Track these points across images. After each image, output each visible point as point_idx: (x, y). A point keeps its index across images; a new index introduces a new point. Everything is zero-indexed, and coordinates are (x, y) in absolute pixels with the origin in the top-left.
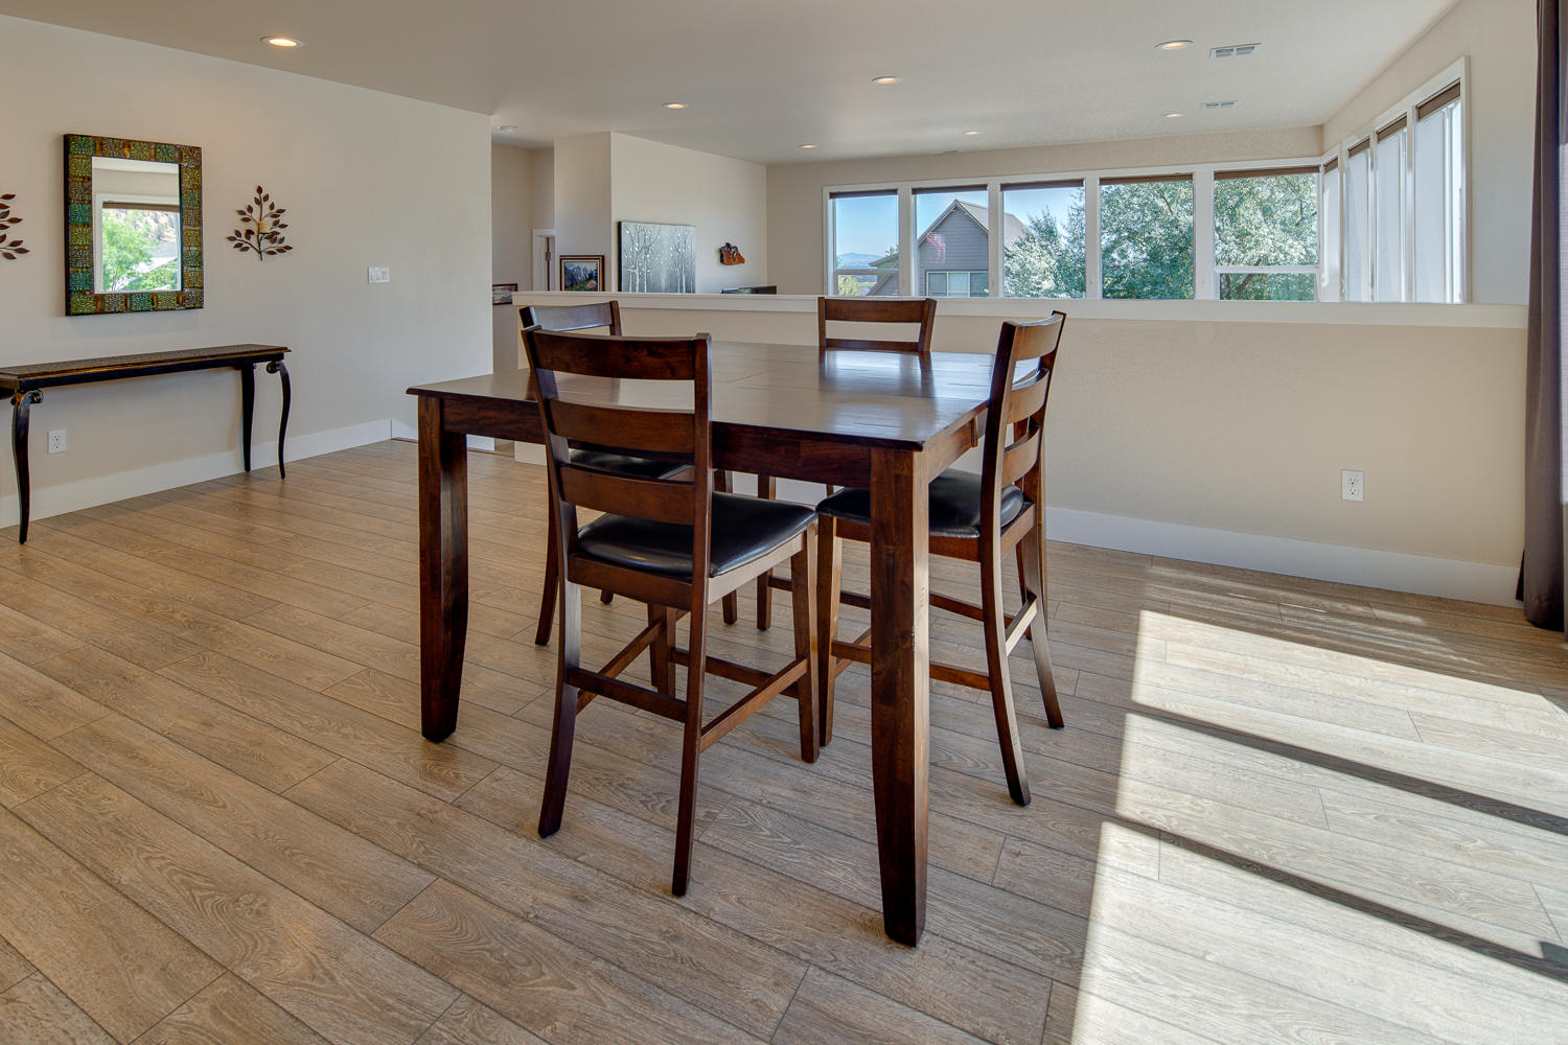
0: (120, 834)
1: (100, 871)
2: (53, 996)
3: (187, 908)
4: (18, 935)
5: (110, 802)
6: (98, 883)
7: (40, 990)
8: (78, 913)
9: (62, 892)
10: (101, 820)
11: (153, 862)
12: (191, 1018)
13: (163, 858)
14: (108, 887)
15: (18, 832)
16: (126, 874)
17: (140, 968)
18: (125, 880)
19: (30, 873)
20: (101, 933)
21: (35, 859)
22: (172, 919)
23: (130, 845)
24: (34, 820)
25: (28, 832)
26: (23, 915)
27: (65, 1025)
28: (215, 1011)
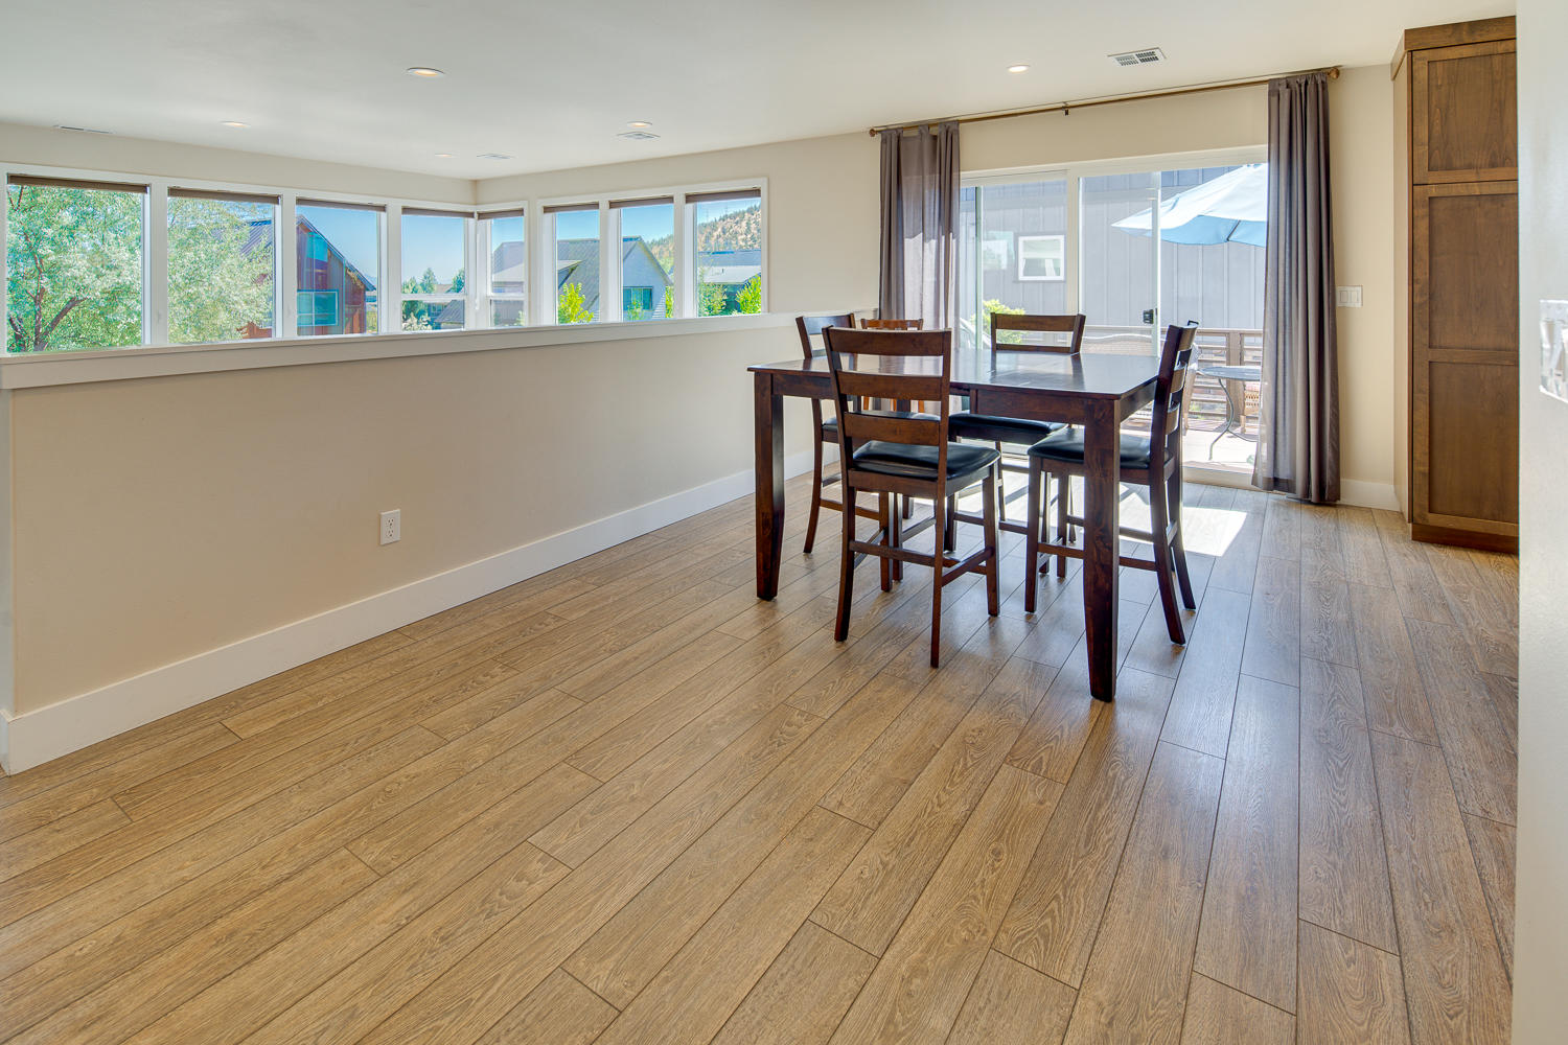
0: (1340, 838)
1: (1378, 827)
2: (1461, 793)
3: (1354, 763)
4: (1460, 841)
5: (1319, 870)
6: (1386, 822)
7: (1466, 802)
8: (1414, 817)
9: (1414, 839)
10: (1340, 863)
11: (1342, 801)
12: (1403, 732)
13: (1334, 797)
14: (1383, 814)
15: (1409, 921)
16: (1365, 811)
17: (1407, 764)
18: (1369, 808)
19: (1424, 875)
20: (1411, 795)
21: (1412, 883)
22: (1368, 767)
23: (1343, 823)
24: (1388, 919)
25: (1401, 912)
26: (1449, 849)
27: (1463, 777)
28: (1392, 725)
